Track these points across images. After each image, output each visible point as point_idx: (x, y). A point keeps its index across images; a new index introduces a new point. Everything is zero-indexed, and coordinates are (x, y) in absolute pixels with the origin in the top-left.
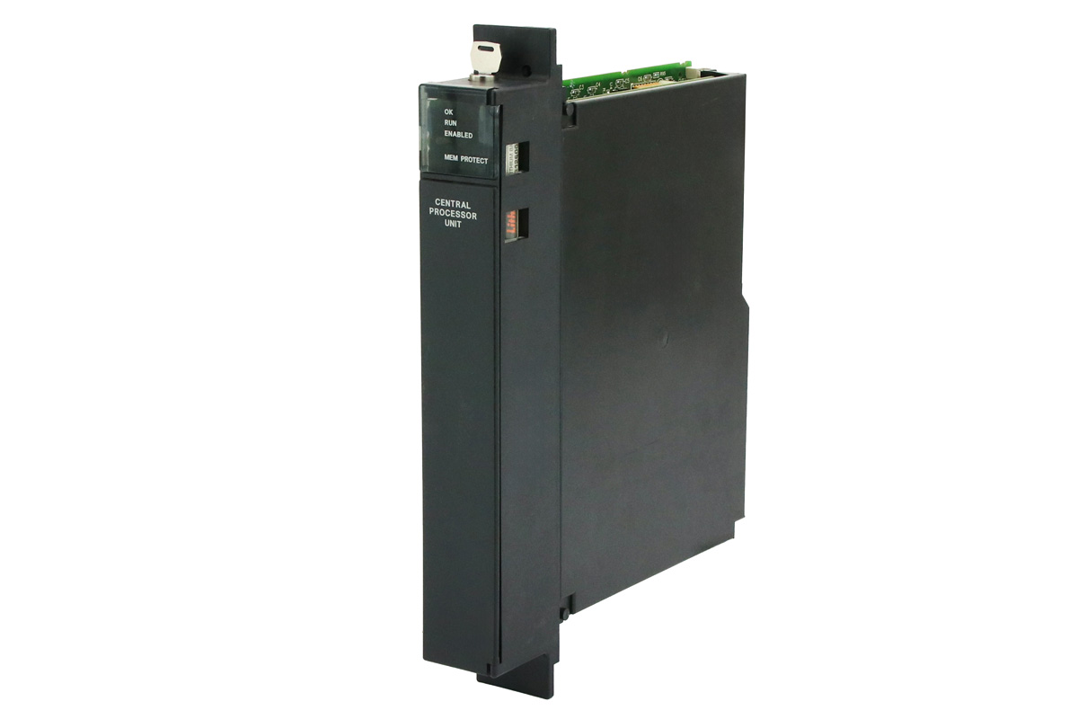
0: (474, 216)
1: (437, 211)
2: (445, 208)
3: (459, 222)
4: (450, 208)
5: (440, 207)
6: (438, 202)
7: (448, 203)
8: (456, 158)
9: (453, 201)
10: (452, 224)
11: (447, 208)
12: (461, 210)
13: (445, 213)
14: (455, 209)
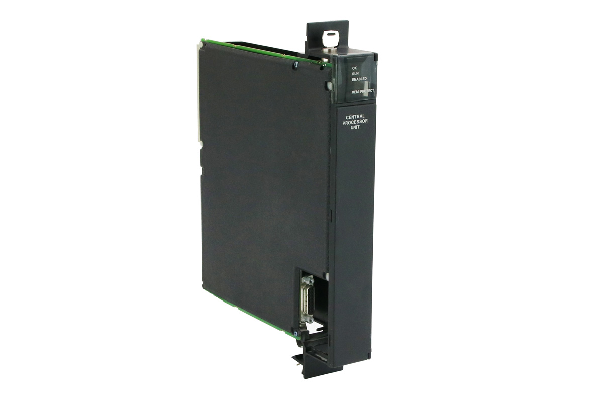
0: (366, 120)
1: (346, 123)
2: (351, 120)
3: (358, 126)
4: (354, 119)
5: (348, 120)
6: (347, 117)
7: (353, 117)
8: (358, 92)
9: (355, 115)
10: (354, 127)
11: (353, 119)
12: (359, 119)
13: (351, 122)
14: (357, 119)
